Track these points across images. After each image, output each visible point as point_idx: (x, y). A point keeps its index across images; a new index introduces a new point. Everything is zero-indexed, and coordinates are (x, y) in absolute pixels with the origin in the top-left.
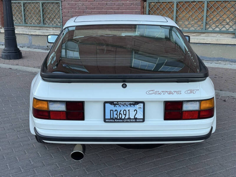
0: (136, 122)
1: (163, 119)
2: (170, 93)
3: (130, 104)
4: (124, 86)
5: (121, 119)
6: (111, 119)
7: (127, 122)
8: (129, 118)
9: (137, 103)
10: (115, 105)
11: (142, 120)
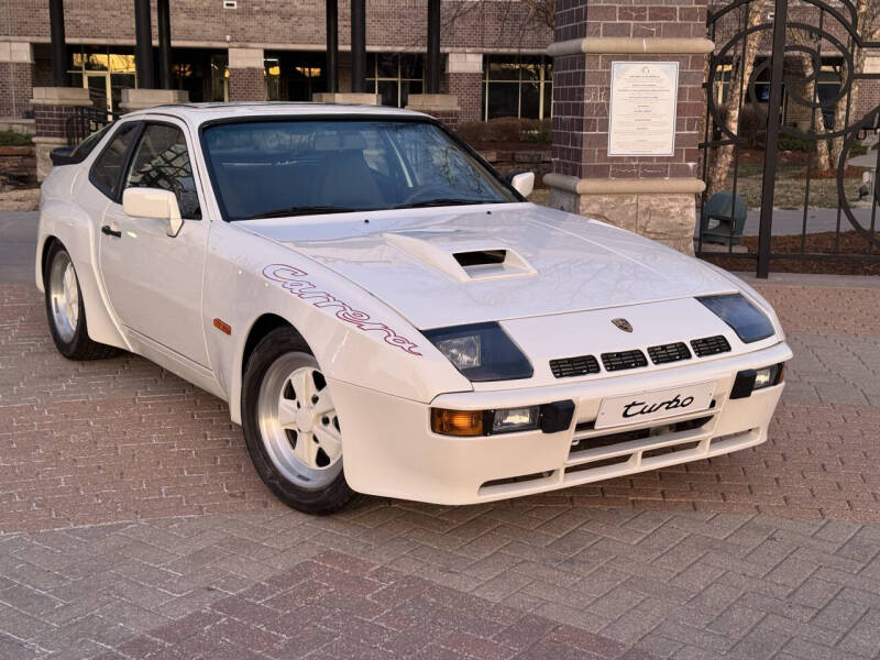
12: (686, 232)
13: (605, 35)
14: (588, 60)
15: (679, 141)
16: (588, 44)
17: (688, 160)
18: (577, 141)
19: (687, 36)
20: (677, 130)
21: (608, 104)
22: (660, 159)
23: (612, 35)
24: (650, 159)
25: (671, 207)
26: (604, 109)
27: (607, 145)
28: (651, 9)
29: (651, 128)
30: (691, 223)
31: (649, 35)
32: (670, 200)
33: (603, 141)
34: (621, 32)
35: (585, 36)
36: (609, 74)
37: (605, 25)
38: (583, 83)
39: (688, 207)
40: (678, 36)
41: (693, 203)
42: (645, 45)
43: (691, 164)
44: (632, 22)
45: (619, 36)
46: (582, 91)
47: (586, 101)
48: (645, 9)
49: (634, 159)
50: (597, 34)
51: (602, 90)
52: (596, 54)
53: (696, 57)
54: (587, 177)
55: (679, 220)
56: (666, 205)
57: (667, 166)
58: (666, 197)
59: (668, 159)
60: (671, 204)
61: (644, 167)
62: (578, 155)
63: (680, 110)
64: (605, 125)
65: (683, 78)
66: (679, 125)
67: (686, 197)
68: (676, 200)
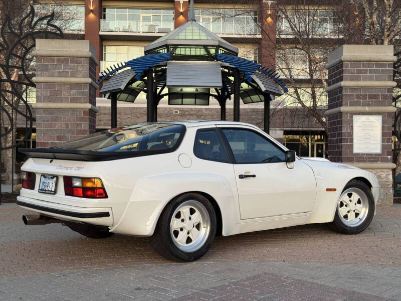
0: (51, 194)
1: (64, 194)
2: (67, 168)
3: (51, 178)
4: (51, 162)
5: (45, 190)
6: (42, 190)
7: (47, 193)
8: (49, 190)
9: (53, 176)
10: (45, 177)
11: (53, 193)
12: (389, 185)
13: (350, 105)
14: (343, 115)
15: (383, 147)
16: (343, 109)
17: (388, 155)
18: (339, 147)
19: (385, 106)
20: (382, 143)
21: (353, 133)
22: (375, 154)
23: (353, 105)
24: (371, 154)
25: (382, 174)
26: (351, 134)
27: (352, 149)
28: (369, 95)
29: (371, 142)
30: (390, 181)
31: (369, 105)
32: (381, 171)
33: (351, 147)
34: (357, 104)
35: (342, 106)
36: (352, 121)
37: (350, 101)
38: (342, 124)
39: (389, 174)
40: (381, 106)
41: (391, 173)
42: (367, 109)
43: (389, 157)
44: (361, 100)
45: (356, 106)
46: (341, 127)
47: (343, 131)
48: (366, 95)
49: (364, 154)
50: (347, 105)
51: (350, 126)
52: (347, 113)
53: (389, 114)
54: (344, 162)
55: (385, 180)
56: (379, 174)
57: (379, 158)
58: (379, 170)
59: (379, 154)
60: (381, 173)
61: (369, 158)
62: (340, 153)
63: (383, 135)
64: (352, 140)
65: (383, 122)
66: (383, 141)
67: (387, 170)
68: (383, 172)
